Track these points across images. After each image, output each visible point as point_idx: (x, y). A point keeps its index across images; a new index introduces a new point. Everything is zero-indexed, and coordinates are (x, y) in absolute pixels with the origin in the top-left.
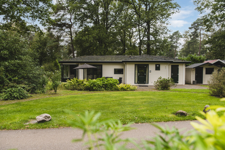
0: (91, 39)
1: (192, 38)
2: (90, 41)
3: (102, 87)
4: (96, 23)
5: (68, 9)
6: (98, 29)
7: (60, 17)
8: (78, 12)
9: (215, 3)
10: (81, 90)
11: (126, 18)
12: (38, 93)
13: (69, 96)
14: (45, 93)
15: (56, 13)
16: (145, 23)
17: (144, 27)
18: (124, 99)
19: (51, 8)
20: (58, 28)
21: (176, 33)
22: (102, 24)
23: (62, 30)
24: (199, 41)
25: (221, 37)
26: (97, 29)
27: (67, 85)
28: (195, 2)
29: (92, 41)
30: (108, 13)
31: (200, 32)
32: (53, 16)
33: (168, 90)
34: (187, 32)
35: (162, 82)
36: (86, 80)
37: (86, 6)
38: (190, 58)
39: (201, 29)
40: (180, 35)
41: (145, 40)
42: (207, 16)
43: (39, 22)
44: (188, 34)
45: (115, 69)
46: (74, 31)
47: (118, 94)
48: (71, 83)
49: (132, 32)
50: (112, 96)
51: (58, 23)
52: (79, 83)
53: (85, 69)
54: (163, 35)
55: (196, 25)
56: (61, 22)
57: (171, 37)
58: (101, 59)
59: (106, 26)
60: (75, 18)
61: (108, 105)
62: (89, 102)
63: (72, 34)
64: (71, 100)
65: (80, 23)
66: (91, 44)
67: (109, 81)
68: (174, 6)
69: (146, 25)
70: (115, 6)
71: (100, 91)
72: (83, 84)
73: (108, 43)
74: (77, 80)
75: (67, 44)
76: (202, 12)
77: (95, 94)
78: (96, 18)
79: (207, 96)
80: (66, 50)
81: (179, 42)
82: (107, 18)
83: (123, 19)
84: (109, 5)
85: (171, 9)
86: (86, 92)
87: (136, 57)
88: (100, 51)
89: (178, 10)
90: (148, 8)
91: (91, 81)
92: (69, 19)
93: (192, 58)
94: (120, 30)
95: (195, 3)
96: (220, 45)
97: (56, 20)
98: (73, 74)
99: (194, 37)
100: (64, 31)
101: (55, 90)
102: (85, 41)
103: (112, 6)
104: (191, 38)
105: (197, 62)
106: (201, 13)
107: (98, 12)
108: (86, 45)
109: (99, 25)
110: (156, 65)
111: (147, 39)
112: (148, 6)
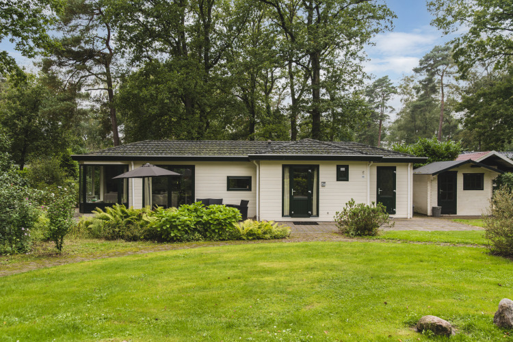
0: (164, 96)
1: (422, 96)
2: (163, 100)
3: (195, 229)
4: (177, 51)
5: (101, 13)
6: (183, 70)
7: (77, 34)
8: (129, 21)
9: (480, 9)
10: (134, 239)
11: (257, 41)
12: (6, 252)
13: (99, 262)
14: (26, 252)
15: (66, 22)
16: (306, 55)
17: (304, 67)
18: (259, 272)
19: (48, 6)
20: (71, 62)
21: (382, 82)
22: (193, 55)
23: (84, 68)
24: (437, 103)
25: (494, 93)
26: (181, 67)
27: (96, 225)
28: (432, 4)
29: (166, 101)
30: (208, 27)
31: (442, 80)
32: (59, 28)
33: (373, 235)
34: (408, 80)
35: (358, 215)
36: (148, 209)
37: (151, 6)
38: (421, 147)
39: (443, 73)
40: (390, 86)
41: (306, 98)
42: (461, 41)
43: (14, 45)
44: (411, 85)
45: (228, 177)
46: (117, 73)
47: (242, 254)
48: (107, 219)
49: (272, 77)
50: (225, 262)
51: (73, 48)
52: (130, 220)
53: (146, 179)
54: (353, 88)
55: (432, 62)
56: (82, 48)
57: (370, 92)
58: (190, 150)
59: (203, 61)
60: (120, 39)
61: (215, 293)
62: (158, 284)
63: (113, 80)
64: (103, 277)
65: (134, 52)
66: (162, 107)
67: (214, 213)
68: (380, 13)
69: (309, 61)
70: (228, 8)
71: (188, 241)
72: (141, 222)
73: (210, 106)
74: (125, 209)
75: (98, 106)
76: (447, 30)
77: (174, 253)
78: (177, 39)
79: (483, 256)
80: (94, 124)
81: (388, 104)
82: (207, 39)
83: (249, 43)
84: (211, 6)
85: (372, 20)
86: (149, 245)
87: (285, 145)
88: (189, 127)
89: (389, 24)
90: (315, 17)
91: (164, 214)
92: (104, 39)
93: (427, 148)
94: (243, 71)
95: (432, 7)
96: (493, 115)
97: (65, 40)
98: (114, 191)
99: (426, 93)
100: (89, 71)
101: (57, 243)
102: (146, 101)
103: (220, 9)
104: (419, 94)
105: (439, 158)
106: (446, 33)
107: (183, 23)
108: (150, 110)
109: (187, 59)
110: (338, 167)
111: (311, 96)
112: (315, 12)
